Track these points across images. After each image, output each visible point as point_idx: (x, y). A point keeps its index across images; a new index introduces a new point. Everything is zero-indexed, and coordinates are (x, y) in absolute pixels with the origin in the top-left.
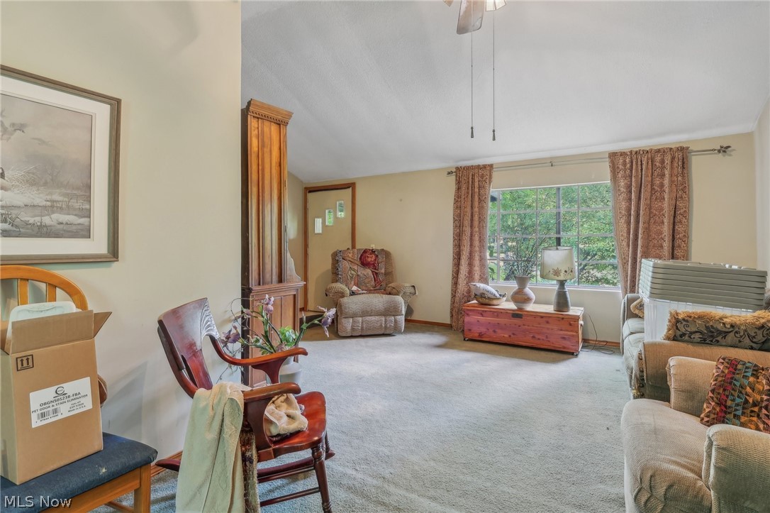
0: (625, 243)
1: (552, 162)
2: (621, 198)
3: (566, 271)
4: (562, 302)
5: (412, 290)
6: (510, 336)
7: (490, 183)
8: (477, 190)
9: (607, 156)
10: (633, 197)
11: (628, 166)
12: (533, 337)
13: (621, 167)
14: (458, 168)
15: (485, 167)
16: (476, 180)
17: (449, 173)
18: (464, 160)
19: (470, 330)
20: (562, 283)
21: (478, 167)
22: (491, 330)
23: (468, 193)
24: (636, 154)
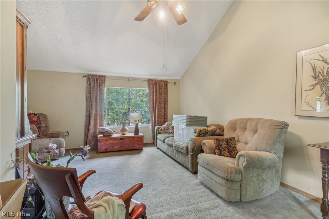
0: (152, 110)
1: (129, 79)
2: (151, 95)
3: (139, 120)
4: (137, 131)
5: (67, 134)
6: (119, 147)
7: (105, 84)
8: (98, 86)
9: (147, 80)
10: (155, 95)
11: (153, 84)
12: (128, 146)
13: (151, 84)
14: (88, 75)
15: (102, 76)
16: (98, 81)
17: (84, 76)
18: (92, 71)
19: (101, 148)
20: (137, 125)
21: (99, 76)
22: (111, 147)
23: (94, 87)
24: (155, 81)
